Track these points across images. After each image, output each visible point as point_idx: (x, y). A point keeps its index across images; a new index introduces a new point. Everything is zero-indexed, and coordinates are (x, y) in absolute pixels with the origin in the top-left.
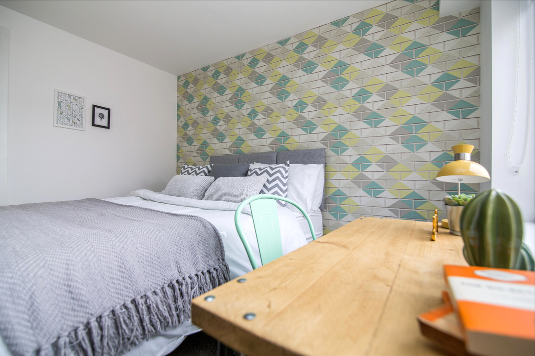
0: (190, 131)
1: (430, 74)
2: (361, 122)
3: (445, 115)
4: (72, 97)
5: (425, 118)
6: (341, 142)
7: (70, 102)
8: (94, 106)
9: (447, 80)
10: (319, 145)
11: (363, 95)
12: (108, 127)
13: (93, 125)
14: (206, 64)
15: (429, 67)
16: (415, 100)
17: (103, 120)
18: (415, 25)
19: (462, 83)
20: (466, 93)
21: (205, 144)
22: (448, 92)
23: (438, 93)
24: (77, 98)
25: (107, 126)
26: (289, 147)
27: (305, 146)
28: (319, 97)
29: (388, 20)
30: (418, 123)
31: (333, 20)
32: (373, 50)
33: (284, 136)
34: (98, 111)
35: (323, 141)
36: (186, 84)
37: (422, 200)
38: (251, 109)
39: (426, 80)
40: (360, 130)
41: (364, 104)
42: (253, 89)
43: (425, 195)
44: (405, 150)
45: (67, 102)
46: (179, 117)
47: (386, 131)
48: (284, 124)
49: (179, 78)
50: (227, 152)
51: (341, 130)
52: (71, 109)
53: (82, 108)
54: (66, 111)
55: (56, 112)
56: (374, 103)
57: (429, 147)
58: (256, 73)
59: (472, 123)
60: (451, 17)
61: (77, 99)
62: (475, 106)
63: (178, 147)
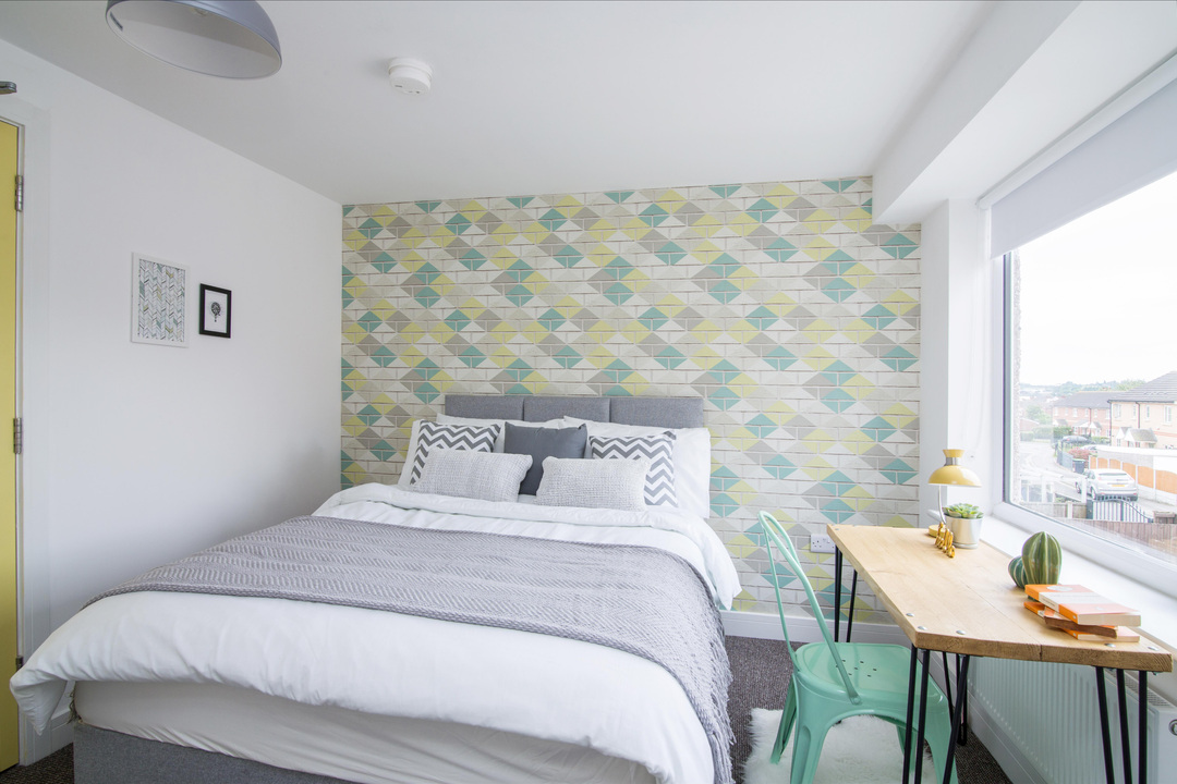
0: (384, 335)
1: (859, 303)
2: (761, 360)
3: (878, 364)
4: (164, 269)
5: (853, 365)
6: (727, 389)
7: (160, 281)
8: (204, 288)
9: (880, 316)
10: (689, 391)
11: (762, 317)
12: (227, 335)
13: (203, 331)
14: (430, 197)
15: (859, 292)
16: (839, 337)
17: (219, 318)
18: (839, 226)
19: (899, 323)
20: (904, 337)
21: (428, 367)
22: (882, 332)
23: (869, 332)
24: (172, 271)
25: (225, 332)
26: (630, 389)
27: (663, 391)
28: (688, 309)
29: (802, 208)
30: (842, 371)
31: (715, 183)
32: (780, 249)
33: (621, 368)
34: (210, 297)
35: (696, 384)
36: (370, 228)
37: (847, 484)
38: (548, 309)
39: (854, 309)
40: (758, 372)
41: (765, 333)
42: (549, 270)
43: (852, 476)
44: (826, 409)
45: (155, 282)
46: (347, 299)
47: (798, 377)
48: (620, 346)
49: (347, 209)
50: (488, 389)
51: (727, 369)
52: (163, 297)
53: (183, 294)
54: (154, 303)
55: (136, 308)
56: (780, 333)
57: (857, 407)
58: (558, 240)
59: (910, 379)
60: (885, 228)
61: (173, 273)
62: (912, 356)
63: (346, 368)
